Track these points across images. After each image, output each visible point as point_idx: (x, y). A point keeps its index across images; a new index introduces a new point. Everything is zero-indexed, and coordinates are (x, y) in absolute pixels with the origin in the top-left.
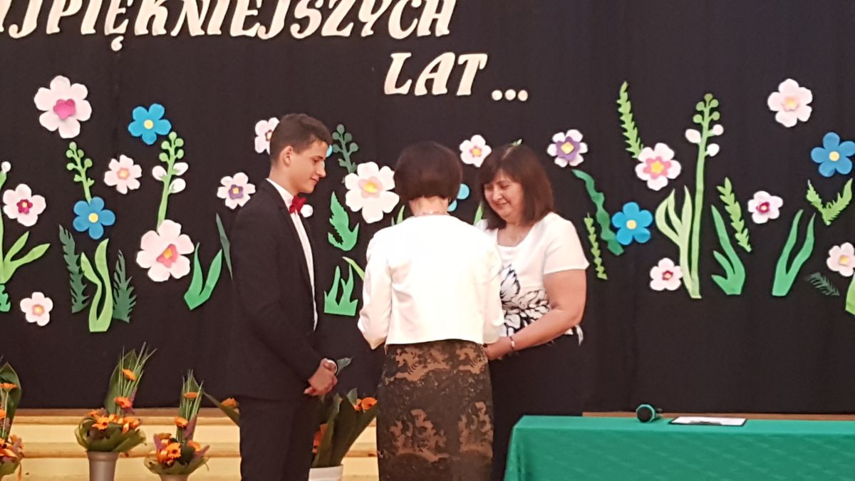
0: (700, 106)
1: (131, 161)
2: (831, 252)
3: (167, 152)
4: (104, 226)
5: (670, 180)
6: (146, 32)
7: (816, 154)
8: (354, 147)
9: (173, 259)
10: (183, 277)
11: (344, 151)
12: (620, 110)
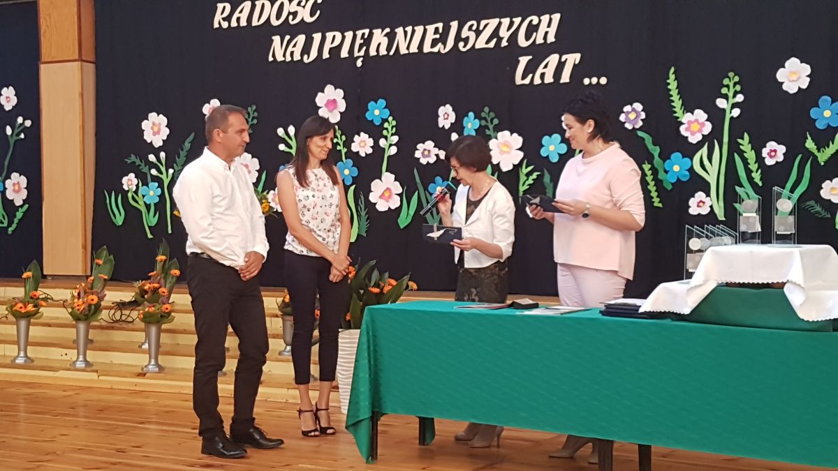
0: (726, 81)
1: (367, 136)
2: (823, 185)
3: (387, 129)
4: (353, 177)
5: (703, 135)
6: (376, 54)
7: (814, 113)
8: (496, 121)
9: (390, 197)
10: (396, 208)
11: (489, 124)
12: (669, 87)
